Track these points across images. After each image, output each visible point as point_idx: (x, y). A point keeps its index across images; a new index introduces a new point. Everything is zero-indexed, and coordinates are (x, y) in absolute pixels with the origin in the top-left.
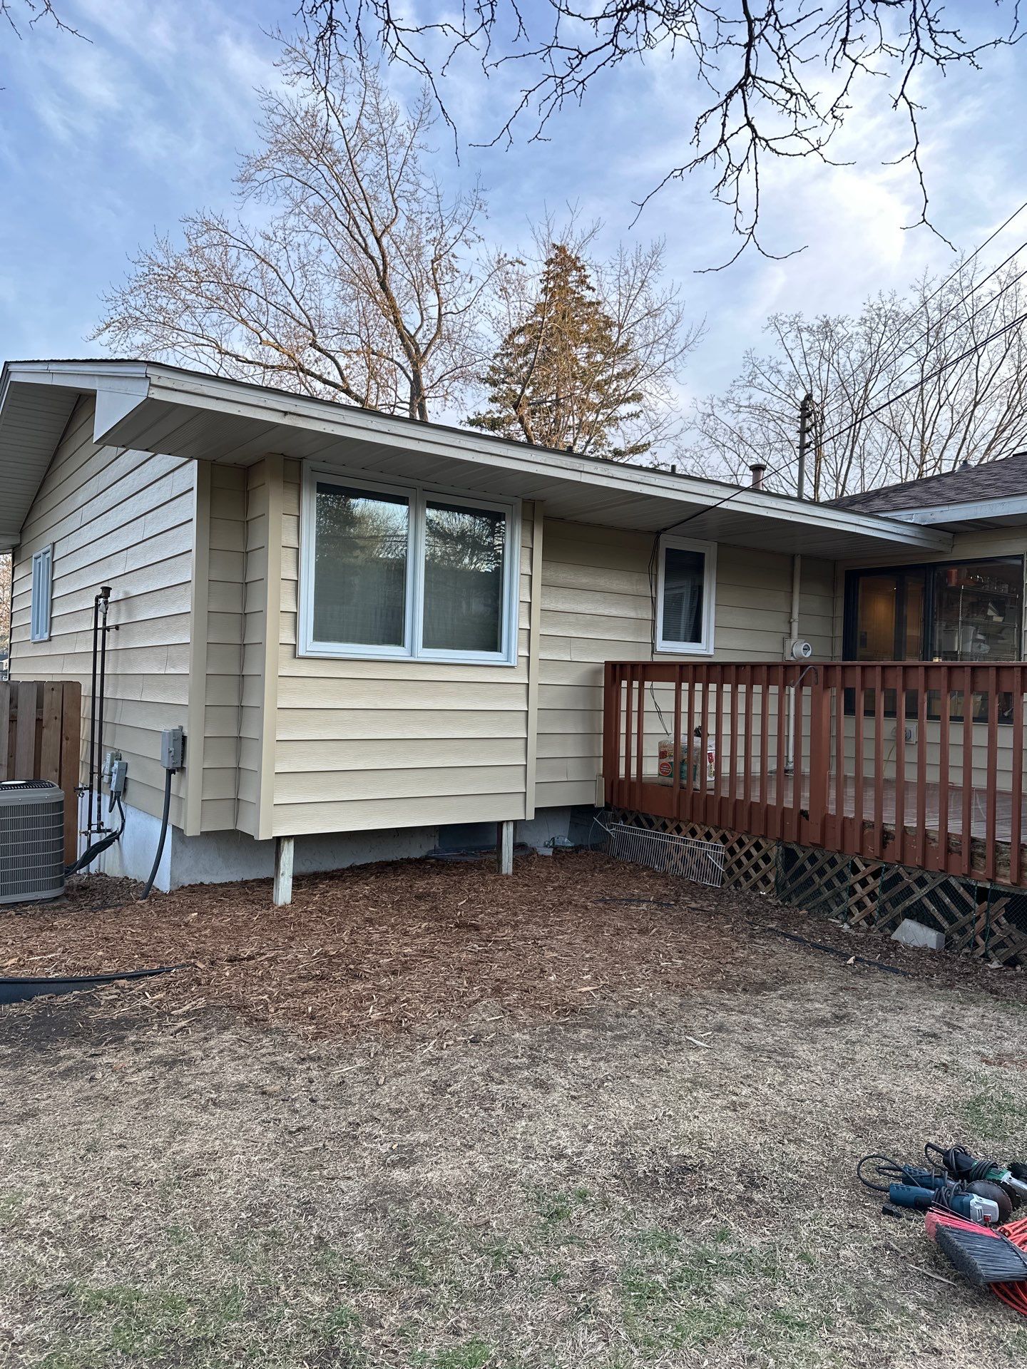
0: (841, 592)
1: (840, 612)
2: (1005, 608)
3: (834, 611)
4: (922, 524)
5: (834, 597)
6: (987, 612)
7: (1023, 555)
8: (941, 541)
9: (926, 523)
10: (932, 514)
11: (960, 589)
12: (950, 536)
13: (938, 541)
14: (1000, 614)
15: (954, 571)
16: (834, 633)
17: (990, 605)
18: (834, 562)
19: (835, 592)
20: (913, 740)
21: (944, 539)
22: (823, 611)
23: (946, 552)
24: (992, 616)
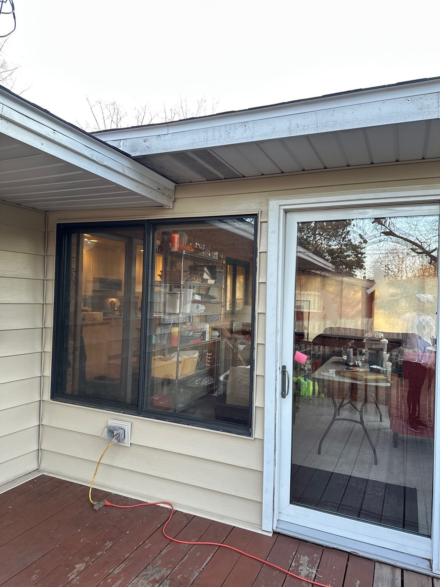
0: (52, 250)
1: (51, 275)
2: (216, 272)
3: (45, 273)
4: (133, 155)
5: (45, 256)
6: (203, 276)
7: (256, 214)
8: (159, 189)
9: (137, 154)
10: (146, 139)
11: (182, 254)
12: (172, 185)
13: (156, 188)
14: (213, 277)
15: (177, 236)
16: (44, 298)
17: (205, 269)
18: (46, 213)
19: (46, 249)
20: (127, 442)
21: (164, 188)
22: (27, 273)
23: (167, 207)
24: (207, 279)
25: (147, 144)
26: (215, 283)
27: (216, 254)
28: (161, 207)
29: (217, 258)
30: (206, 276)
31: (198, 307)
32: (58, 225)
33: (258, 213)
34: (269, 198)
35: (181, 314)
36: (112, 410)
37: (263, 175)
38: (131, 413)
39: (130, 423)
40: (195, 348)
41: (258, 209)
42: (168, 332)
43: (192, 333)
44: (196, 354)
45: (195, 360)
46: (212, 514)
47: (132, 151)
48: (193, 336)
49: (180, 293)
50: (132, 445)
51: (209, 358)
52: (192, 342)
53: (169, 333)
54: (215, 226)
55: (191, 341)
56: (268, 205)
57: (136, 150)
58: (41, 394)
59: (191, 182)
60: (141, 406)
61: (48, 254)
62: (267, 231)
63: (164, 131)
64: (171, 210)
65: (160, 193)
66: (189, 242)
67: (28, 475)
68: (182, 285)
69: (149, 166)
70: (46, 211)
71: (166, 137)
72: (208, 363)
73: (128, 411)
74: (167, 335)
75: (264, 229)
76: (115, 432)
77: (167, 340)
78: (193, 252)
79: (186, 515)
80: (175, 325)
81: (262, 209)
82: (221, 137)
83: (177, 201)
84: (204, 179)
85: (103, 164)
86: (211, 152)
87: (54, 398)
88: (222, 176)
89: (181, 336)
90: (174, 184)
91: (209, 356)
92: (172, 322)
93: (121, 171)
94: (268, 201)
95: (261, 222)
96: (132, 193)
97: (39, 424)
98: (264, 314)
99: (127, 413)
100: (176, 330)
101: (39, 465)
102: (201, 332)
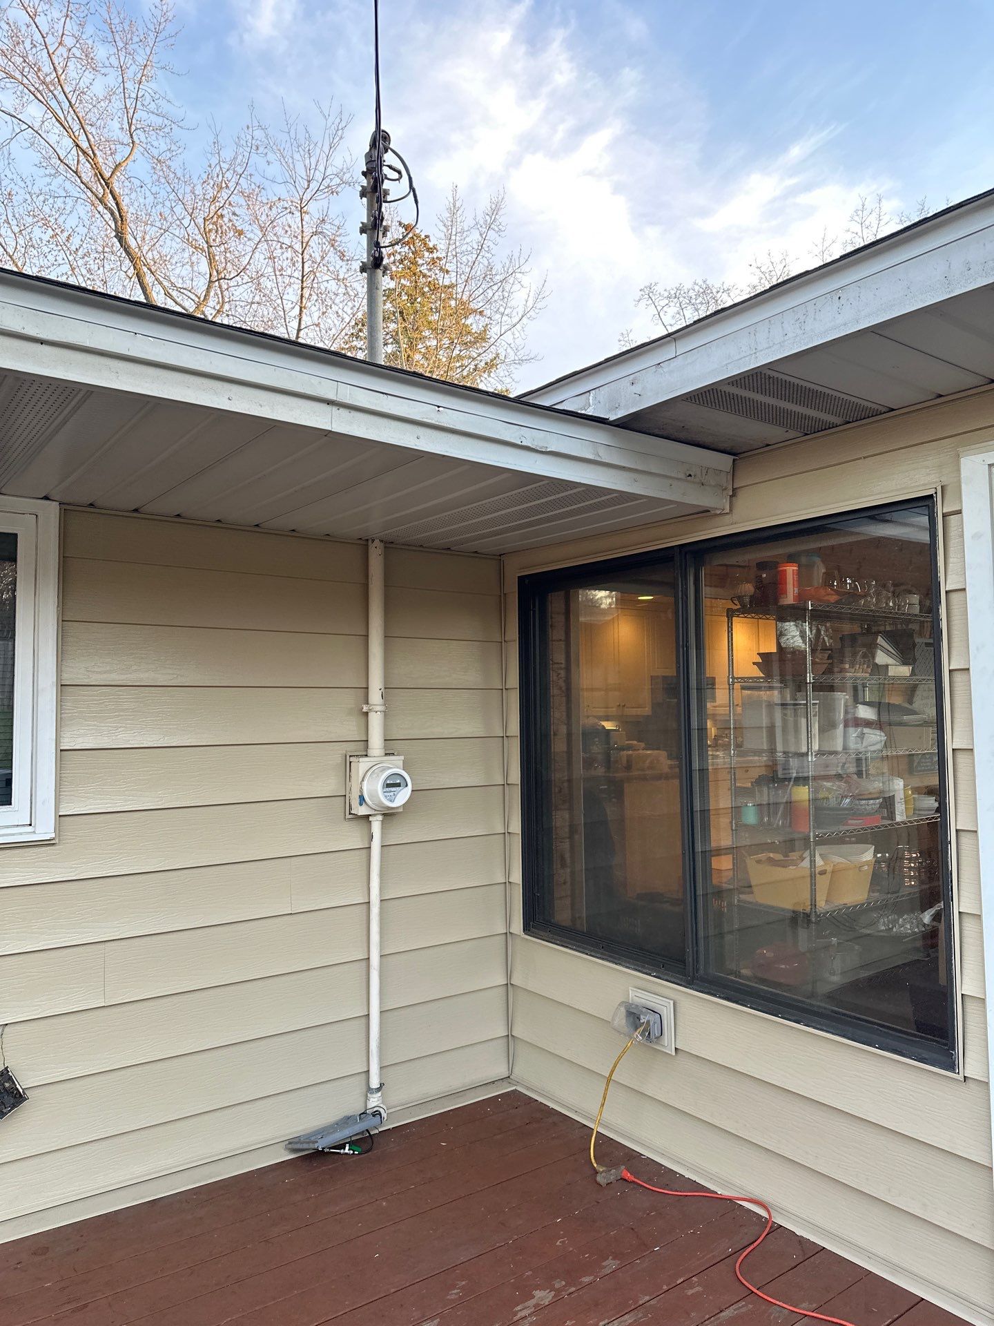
0: (513, 629)
2: (914, 645)
3: (504, 677)
4: (612, 418)
5: (502, 642)
6: (874, 658)
7: (931, 496)
8: (690, 475)
9: (620, 414)
10: (635, 379)
11: (806, 609)
12: (725, 461)
13: (681, 476)
14: (906, 656)
15: (791, 570)
16: (505, 727)
17: (880, 640)
18: (499, 558)
19: (503, 630)
20: (668, 1043)
21: (704, 472)
22: (472, 677)
23: (718, 512)
24: (887, 666)
25: (637, 388)
26: (913, 673)
27: (915, 599)
28: (705, 513)
29: (916, 609)
30: (881, 658)
31: (862, 736)
32: (521, 579)
33: (936, 493)
34: (961, 449)
35: (812, 754)
36: (637, 968)
37: (941, 396)
38: (673, 980)
39: (672, 1002)
40: (861, 838)
41: (936, 482)
42: (785, 801)
43: (848, 800)
44: (868, 855)
45: (866, 867)
46: (871, 1255)
47: (610, 410)
48: (851, 809)
49: (806, 704)
50: (680, 1054)
51: (913, 865)
52: (854, 824)
53: (786, 803)
54: (859, 533)
55: (850, 822)
56: (959, 470)
57: (617, 406)
58: (508, 922)
59: (768, 445)
60: (691, 964)
61: (506, 639)
62: (962, 536)
63: (669, 351)
64: (727, 517)
65: (694, 482)
66: (828, 578)
67: (489, 1087)
68: (810, 683)
69: (657, 431)
70: (500, 555)
71: (674, 364)
72: (911, 878)
73: (665, 974)
74: (782, 806)
75: (953, 532)
76: (642, 1017)
77: (784, 816)
78: (837, 602)
79: (801, 1241)
80: (802, 780)
81: (945, 480)
82: (786, 338)
83: (741, 494)
84: (792, 434)
85: (548, 450)
86: (776, 375)
87: (529, 930)
88: (837, 420)
89: (816, 808)
90: (730, 458)
91: (910, 860)
92: (794, 775)
93: (591, 457)
94: (958, 457)
95: (944, 516)
96: (623, 497)
97: (506, 983)
98: (969, 753)
99: (666, 977)
100: (802, 794)
101: (510, 1066)
102: (878, 798)
